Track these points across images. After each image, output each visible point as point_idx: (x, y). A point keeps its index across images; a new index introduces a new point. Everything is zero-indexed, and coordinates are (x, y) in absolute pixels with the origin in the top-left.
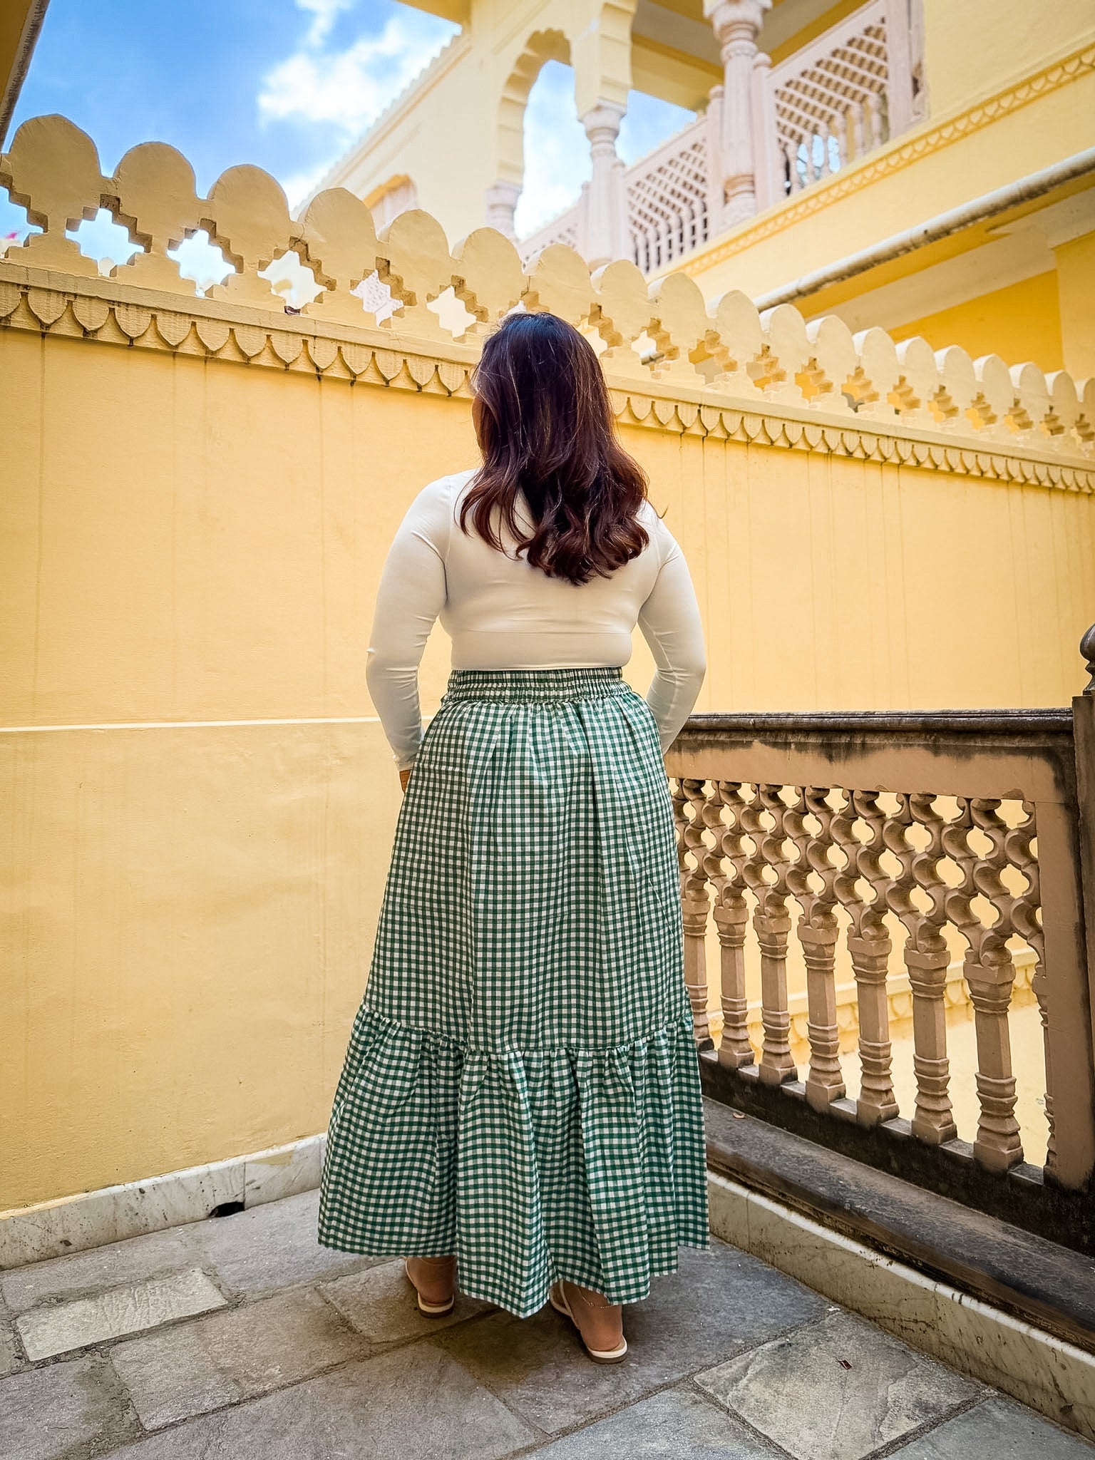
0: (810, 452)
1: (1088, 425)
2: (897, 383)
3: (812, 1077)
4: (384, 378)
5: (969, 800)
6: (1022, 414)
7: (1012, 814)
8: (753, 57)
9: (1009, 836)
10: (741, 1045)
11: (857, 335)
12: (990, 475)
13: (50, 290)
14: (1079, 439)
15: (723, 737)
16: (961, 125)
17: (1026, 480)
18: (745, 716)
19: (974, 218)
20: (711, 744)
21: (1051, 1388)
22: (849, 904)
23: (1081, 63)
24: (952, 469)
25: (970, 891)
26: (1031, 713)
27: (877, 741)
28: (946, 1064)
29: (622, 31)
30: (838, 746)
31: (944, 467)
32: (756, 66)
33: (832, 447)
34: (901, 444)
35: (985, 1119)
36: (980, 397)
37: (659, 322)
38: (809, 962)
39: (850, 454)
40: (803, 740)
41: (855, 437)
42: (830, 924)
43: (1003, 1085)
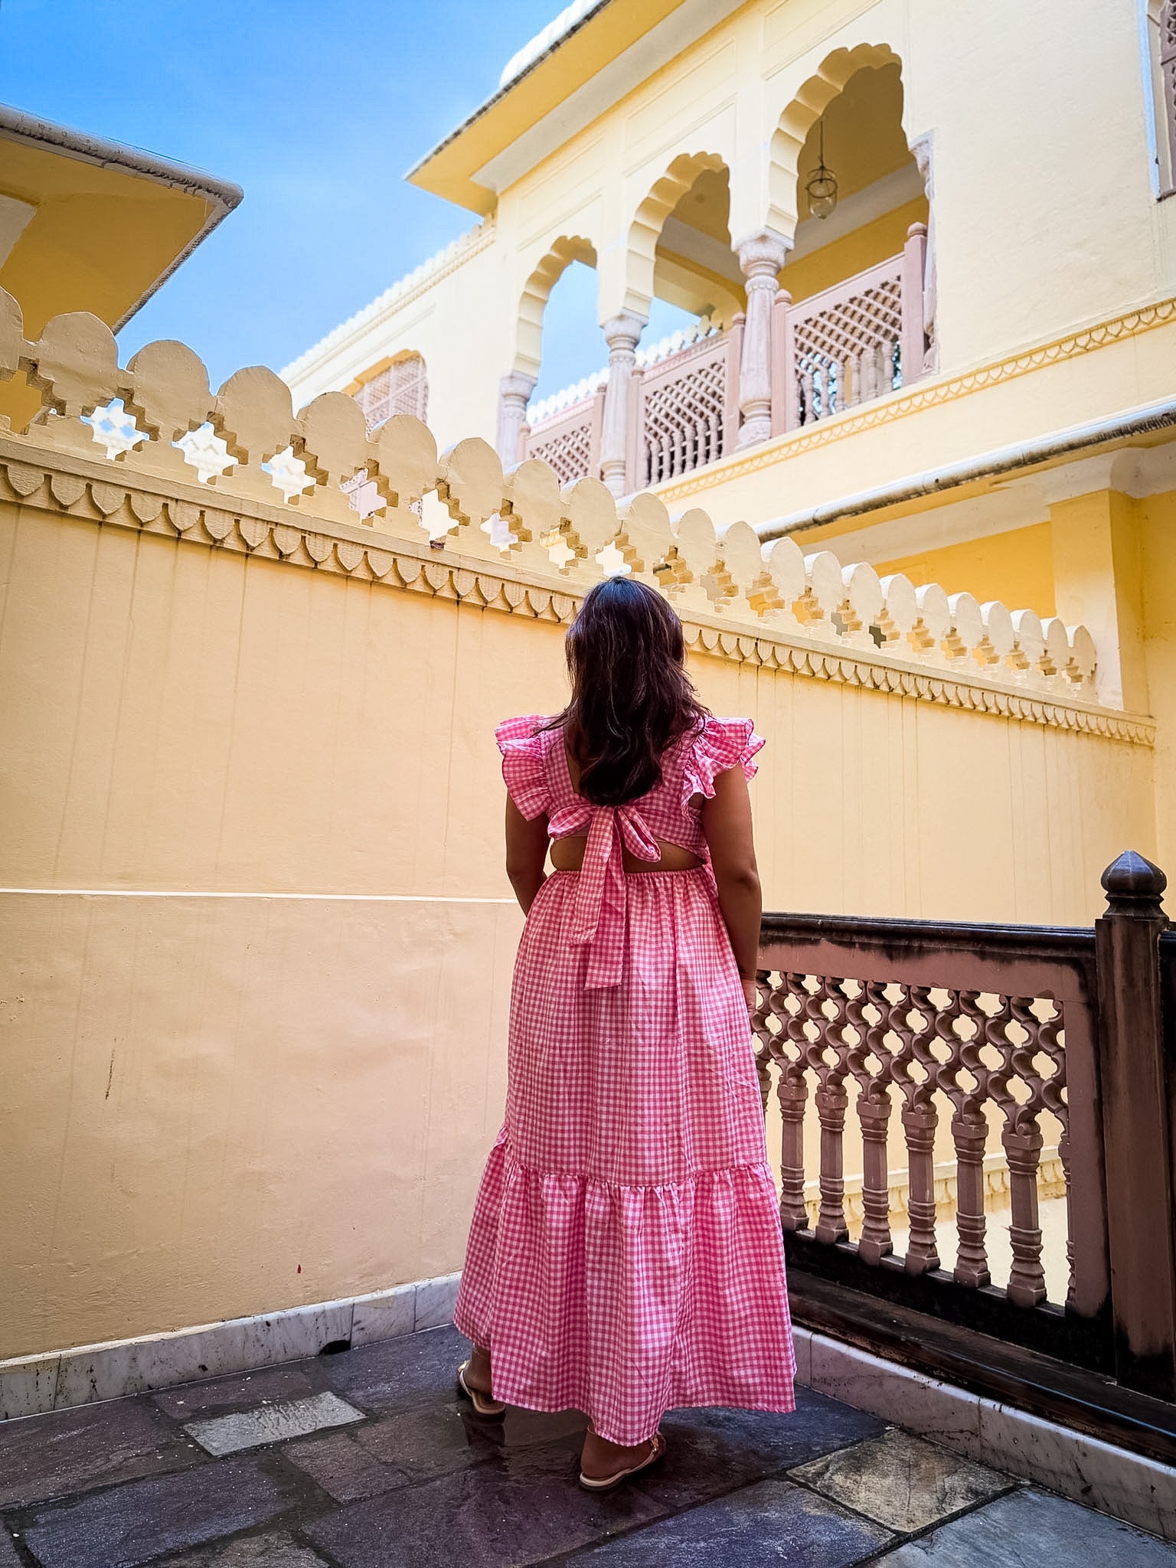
0: (844, 683)
1: (1077, 668)
2: (916, 623)
3: (865, 1235)
4: (509, 605)
5: (1009, 998)
6: (1020, 655)
7: (1044, 1010)
8: (775, 292)
9: (1041, 1029)
10: (798, 1211)
11: (883, 579)
12: (994, 711)
13: (257, 519)
14: (1069, 680)
15: (791, 935)
16: (968, 383)
17: (1024, 716)
18: (813, 916)
19: (981, 474)
20: (781, 940)
21: (1074, 1474)
22: (903, 1084)
23: (1076, 345)
24: (961, 704)
25: (1007, 1073)
26: (1061, 930)
27: (932, 946)
28: (983, 1220)
29: (647, 249)
30: (898, 948)
31: (955, 703)
32: (777, 302)
33: (863, 681)
34: (919, 681)
35: (1016, 1264)
36: (985, 640)
37: (723, 564)
38: (865, 1134)
39: (877, 687)
40: (866, 941)
41: (882, 673)
42: (885, 1101)
43: (1033, 1235)
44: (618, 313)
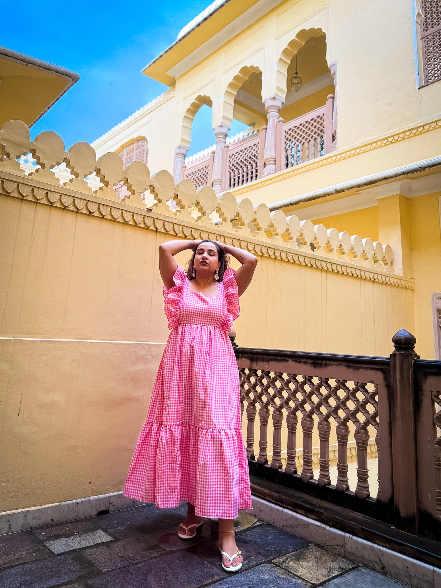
0: (300, 264)
1: (386, 260)
2: (327, 243)
3: (303, 471)
4: (176, 233)
5: (358, 383)
6: (365, 255)
7: (370, 387)
8: (278, 118)
9: (369, 395)
10: (279, 462)
11: (315, 226)
12: (355, 275)
13: (81, 199)
14: (383, 264)
15: (278, 358)
16: (348, 154)
17: (366, 278)
18: (286, 351)
19: (352, 188)
20: (275, 360)
21: (379, 562)
22: (318, 414)
23: (388, 141)
24: (343, 273)
25: (357, 411)
26: (377, 358)
27: (330, 363)
28: (347, 466)
29: (231, 101)
30: (318, 363)
31: (341, 272)
32: (279, 122)
33: (307, 264)
34: (328, 264)
35: (359, 483)
36: (352, 249)
37: (256, 219)
38: (304, 433)
39: (312, 266)
40: (306, 361)
41: (314, 261)
42: (312, 421)
43: (365, 472)
44: (219, 125)
